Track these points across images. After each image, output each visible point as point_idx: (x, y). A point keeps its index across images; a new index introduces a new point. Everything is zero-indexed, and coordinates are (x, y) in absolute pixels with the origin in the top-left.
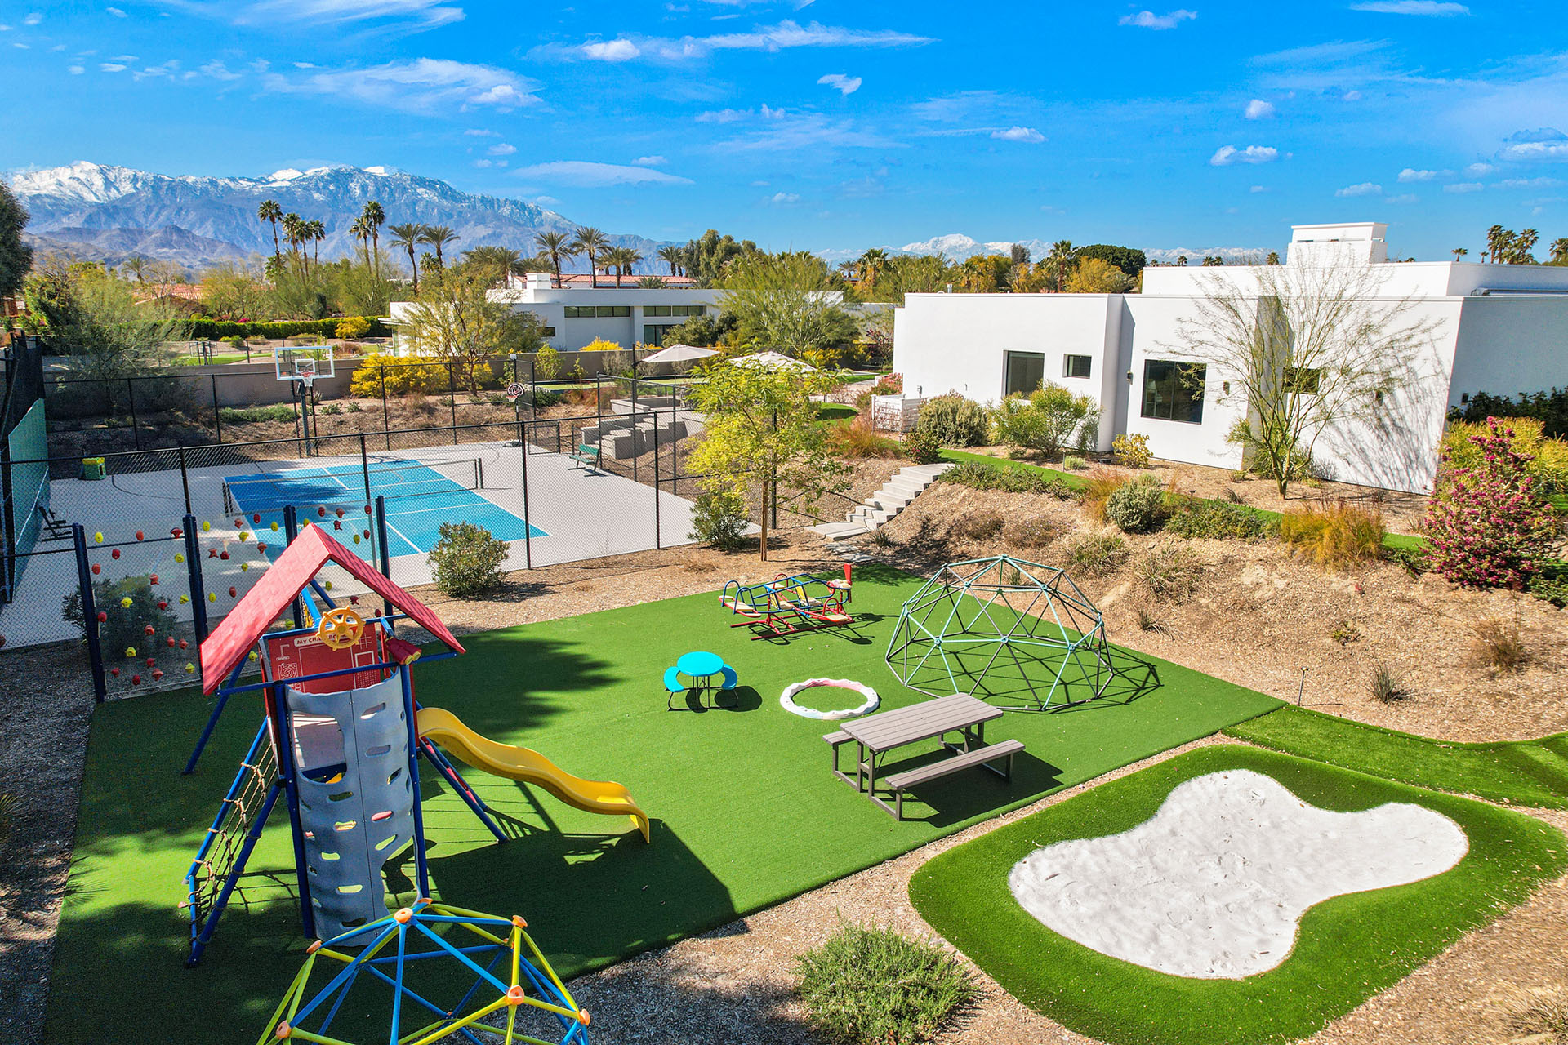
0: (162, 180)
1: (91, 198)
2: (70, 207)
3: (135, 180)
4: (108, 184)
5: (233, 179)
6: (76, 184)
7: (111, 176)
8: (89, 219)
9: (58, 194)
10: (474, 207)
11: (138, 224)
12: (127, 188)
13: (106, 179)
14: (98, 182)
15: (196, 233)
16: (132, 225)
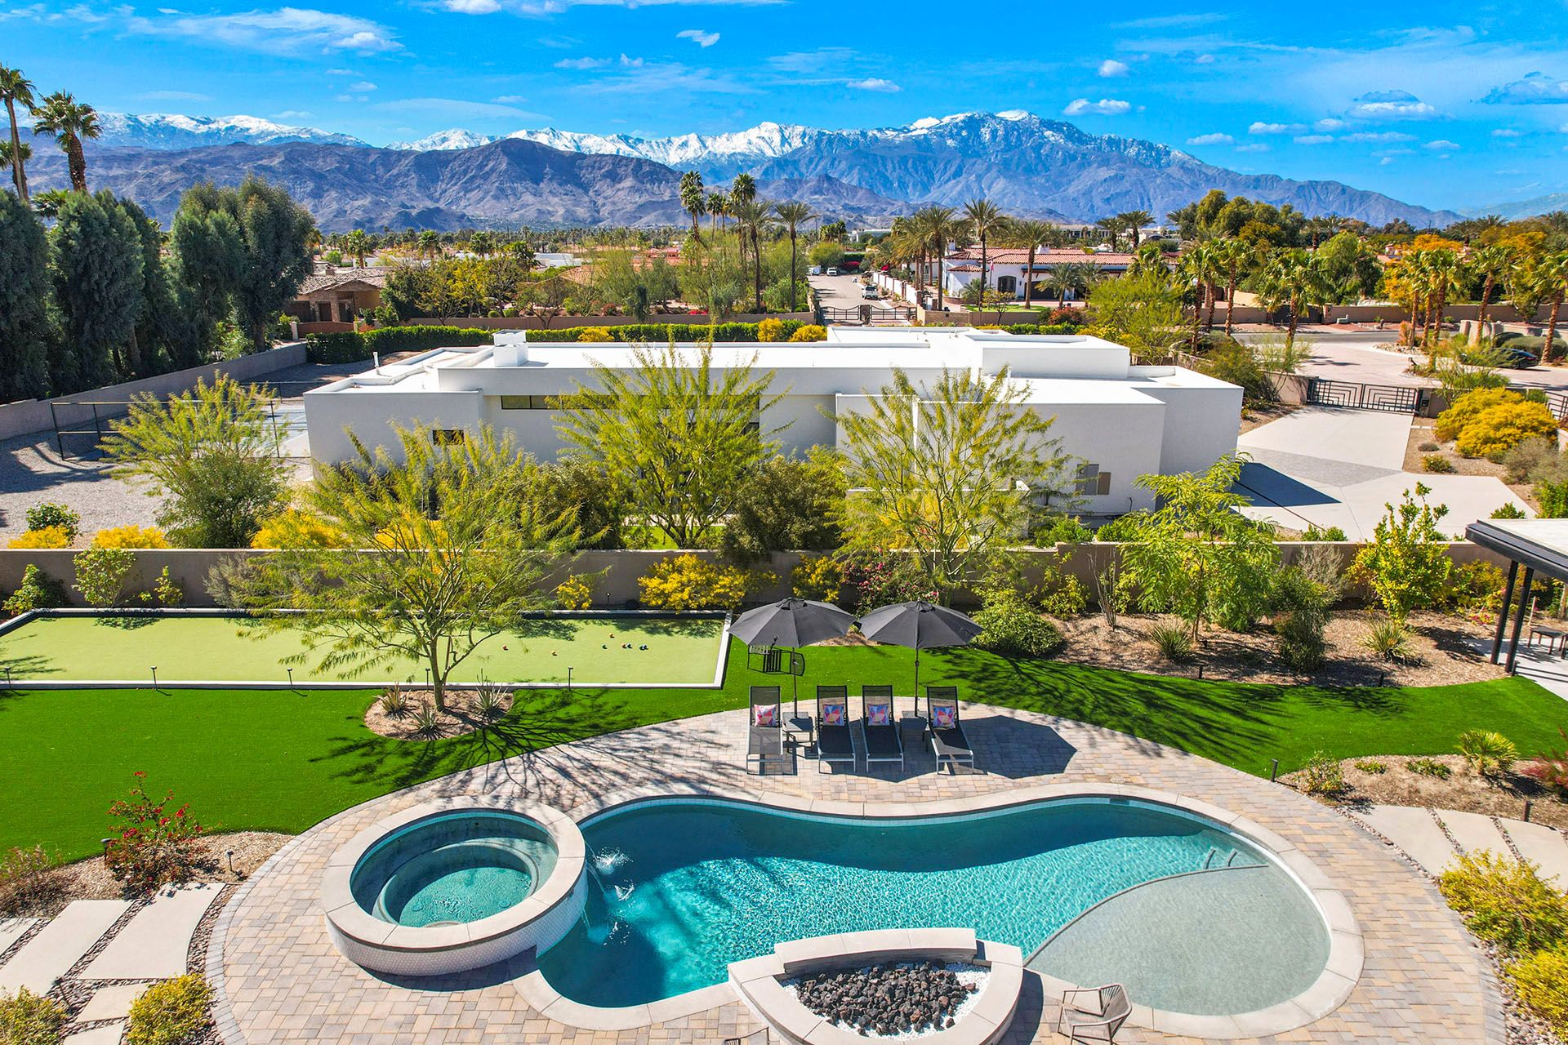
0: (824, 134)
1: (769, 153)
2: (754, 162)
3: (804, 135)
4: (784, 140)
5: (880, 130)
6: (761, 142)
7: (786, 134)
8: (766, 173)
9: (747, 152)
10: (1100, 148)
11: (801, 174)
12: (797, 143)
13: (783, 136)
14: (777, 138)
15: (844, 181)
16: (796, 176)
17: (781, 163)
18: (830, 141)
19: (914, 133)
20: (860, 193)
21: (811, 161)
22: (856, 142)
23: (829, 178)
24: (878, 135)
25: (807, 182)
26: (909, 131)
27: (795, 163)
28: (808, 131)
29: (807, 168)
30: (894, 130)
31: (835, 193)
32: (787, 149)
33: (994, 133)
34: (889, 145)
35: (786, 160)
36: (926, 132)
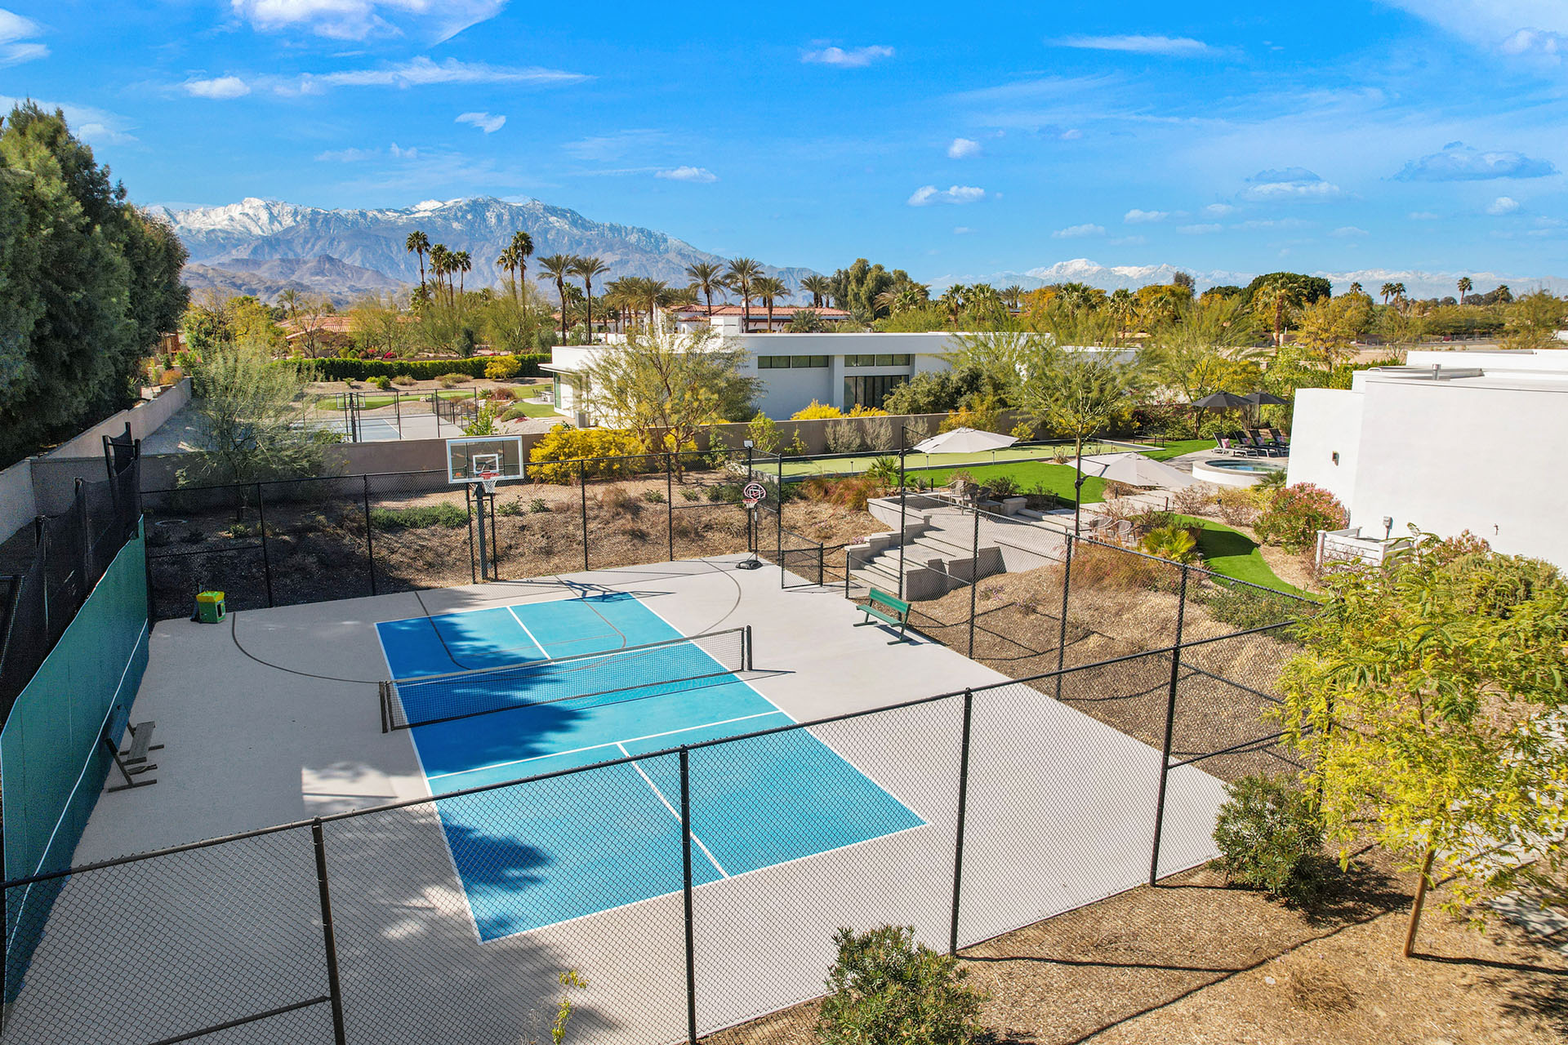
1: (257, 231)
2: (239, 240)
3: (295, 214)
4: (273, 218)
5: (380, 211)
6: (245, 219)
7: (275, 211)
8: (255, 251)
9: (229, 229)
10: (603, 235)
11: (296, 254)
12: (288, 221)
13: (271, 213)
14: (264, 216)
15: (346, 261)
16: (291, 256)
17: (272, 243)
18: (327, 220)
19: (417, 215)
20: (367, 275)
21: (306, 241)
22: (355, 223)
23: (330, 259)
24: (379, 216)
25: (305, 263)
26: (412, 213)
27: (289, 242)
28: (299, 209)
29: (303, 248)
30: (395, 211)
31: (339, 274)
32: (277, 227)
33: (499, 217)
34: (391, 226)
35: (277, 240)
36: (429, 214)
